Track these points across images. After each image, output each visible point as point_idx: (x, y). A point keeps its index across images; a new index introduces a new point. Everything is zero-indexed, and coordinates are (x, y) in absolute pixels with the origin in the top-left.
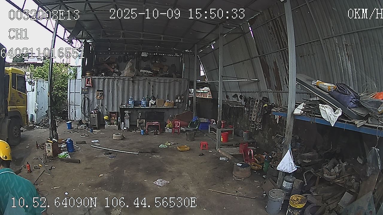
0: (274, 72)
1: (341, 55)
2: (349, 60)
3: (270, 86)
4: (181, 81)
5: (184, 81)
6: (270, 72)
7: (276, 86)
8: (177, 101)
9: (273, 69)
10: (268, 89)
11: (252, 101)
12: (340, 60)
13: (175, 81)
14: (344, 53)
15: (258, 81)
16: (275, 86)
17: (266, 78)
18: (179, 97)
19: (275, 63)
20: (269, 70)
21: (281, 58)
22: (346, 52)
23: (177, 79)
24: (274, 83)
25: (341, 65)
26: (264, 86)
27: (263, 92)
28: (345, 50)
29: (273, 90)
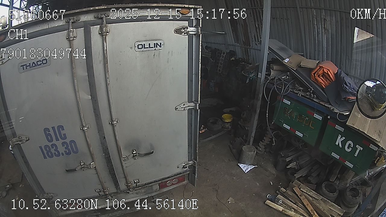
1: (317, 27)
2: (325, 33)
3: (237, 39)
6: (238, 27)
9: (242, 25)
10: (235, 43)
11: (219, 53)
12: (315, 32)
14: (321, 25)
15: (225, 34)
16: (243, 41)
17: (234, 32)
20: (237, 24)
21: (251, 16)
22: (323, 26)
24: (242, 38)
25: (317, 36)
26: (231, 39)
27: (230, 45)
28: (323, 23)
29: (241, 45)
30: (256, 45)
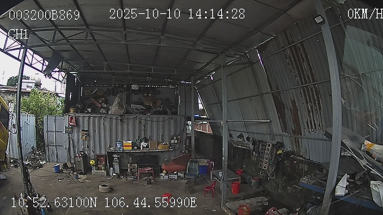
0: (291, 112)
3: (285, 128)
4: (177, 119)
5: (181, 118)
6: (286, 112)
7: (294, 129)
8: (172, 141)
9: (291, 109)
10: (282, 132)
11: (263, 145)
13: (170, 118)
15: (271, 122)
17: (281, 120)
18: (175, 137)
19: (293, 102)
20: (284, 110)
21: (302, 97)
23: (172, 117)
24: (291, 125)
26: (277, 128)
27: (276, 135)
29: (290, 134)
30: (309, 133)
